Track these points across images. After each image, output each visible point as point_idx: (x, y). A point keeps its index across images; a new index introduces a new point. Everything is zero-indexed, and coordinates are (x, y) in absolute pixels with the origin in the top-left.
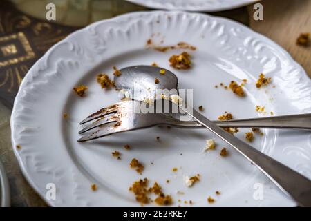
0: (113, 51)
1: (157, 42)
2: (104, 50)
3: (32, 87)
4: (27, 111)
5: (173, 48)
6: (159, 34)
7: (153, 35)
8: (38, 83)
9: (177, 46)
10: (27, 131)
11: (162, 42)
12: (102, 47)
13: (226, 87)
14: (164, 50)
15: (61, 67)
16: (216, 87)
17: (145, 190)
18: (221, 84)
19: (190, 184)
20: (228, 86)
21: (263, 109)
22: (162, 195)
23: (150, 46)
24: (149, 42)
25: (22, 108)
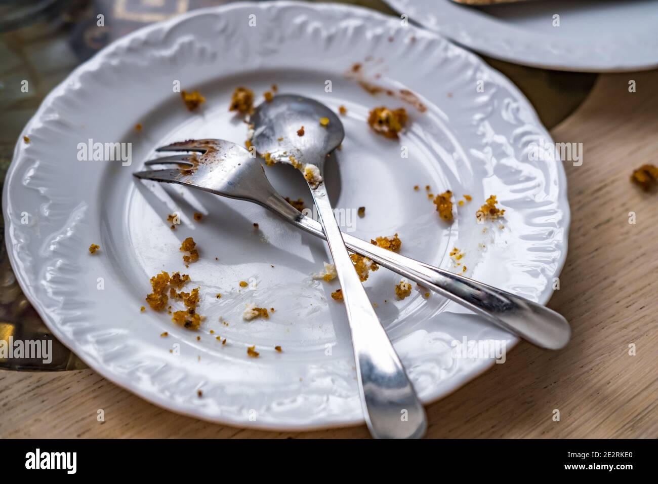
0: (286, 59)
1: (369, 74)
2: (273, 52)
3: (115, 62)
4: (81, 93)
5: (390, 93)
6: (381, 60)
7: (368, 59)
8: (130, 59)
9: (398, 94)
10: (59, 123)
11: (378, 76)
12: (271, 45)
13: (431, 196)
14: (373, 91)
15: (185, 50)
16: (416, 188)
17: (173, 292)
18: (428, 188)
19: (249, 316)
20: (435, 196)
21: (461, 256)
22: (192, 312)
23: (356, 75)
24: (357, 68)
25: (78, 86)
